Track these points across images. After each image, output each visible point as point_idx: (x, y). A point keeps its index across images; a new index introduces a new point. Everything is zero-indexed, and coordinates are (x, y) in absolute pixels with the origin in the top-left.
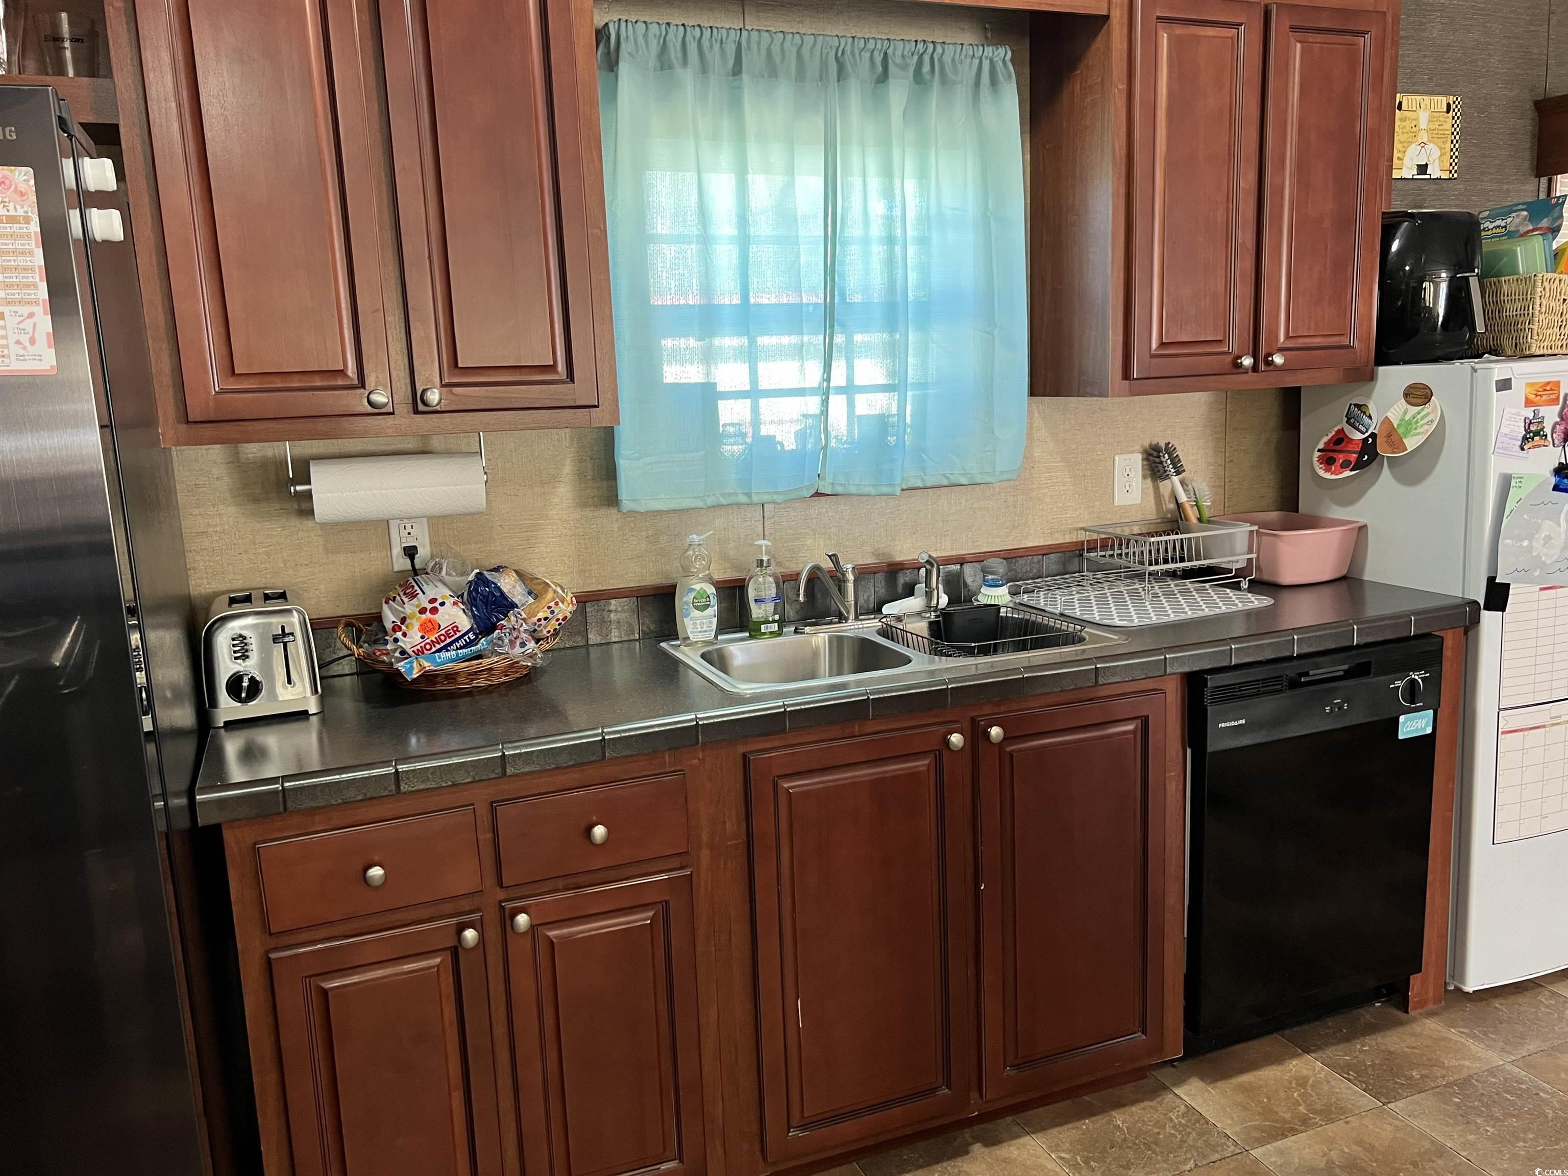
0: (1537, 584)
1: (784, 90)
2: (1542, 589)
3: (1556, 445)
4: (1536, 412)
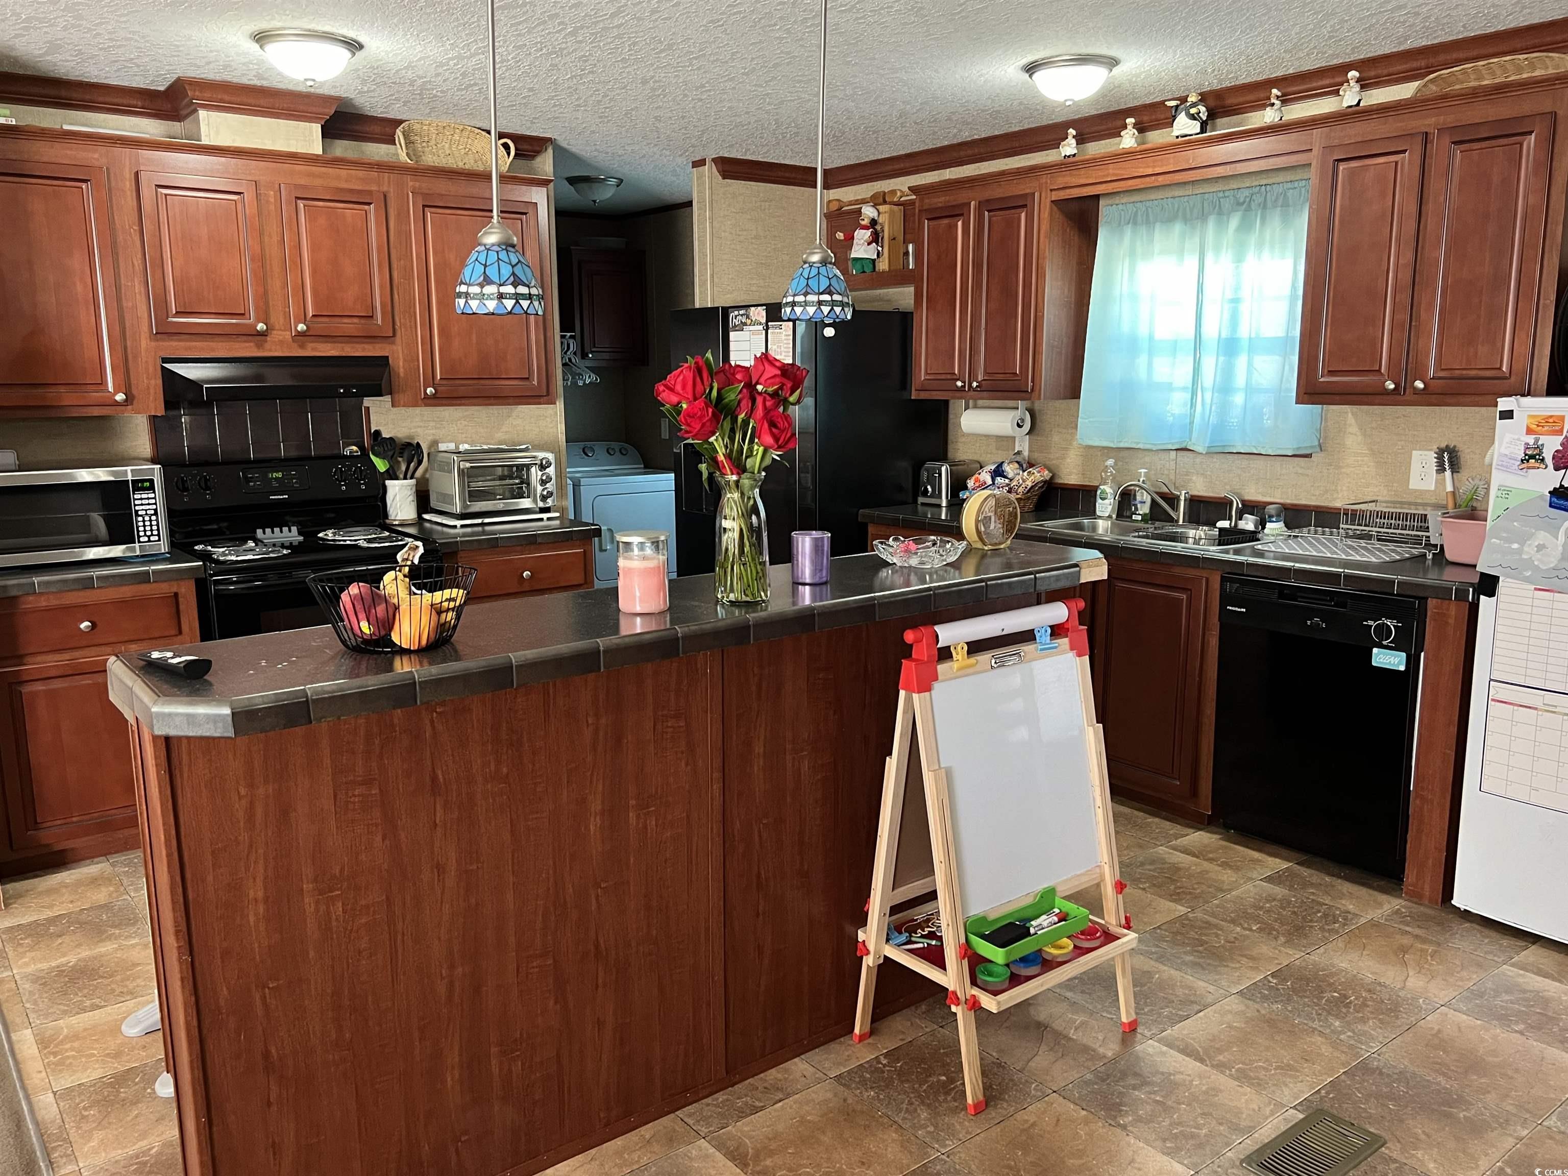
0: (1531, 583)
1: (1178, 227)
2: (1536, 589)
3: (1557, 469)
4: (1537, 440)
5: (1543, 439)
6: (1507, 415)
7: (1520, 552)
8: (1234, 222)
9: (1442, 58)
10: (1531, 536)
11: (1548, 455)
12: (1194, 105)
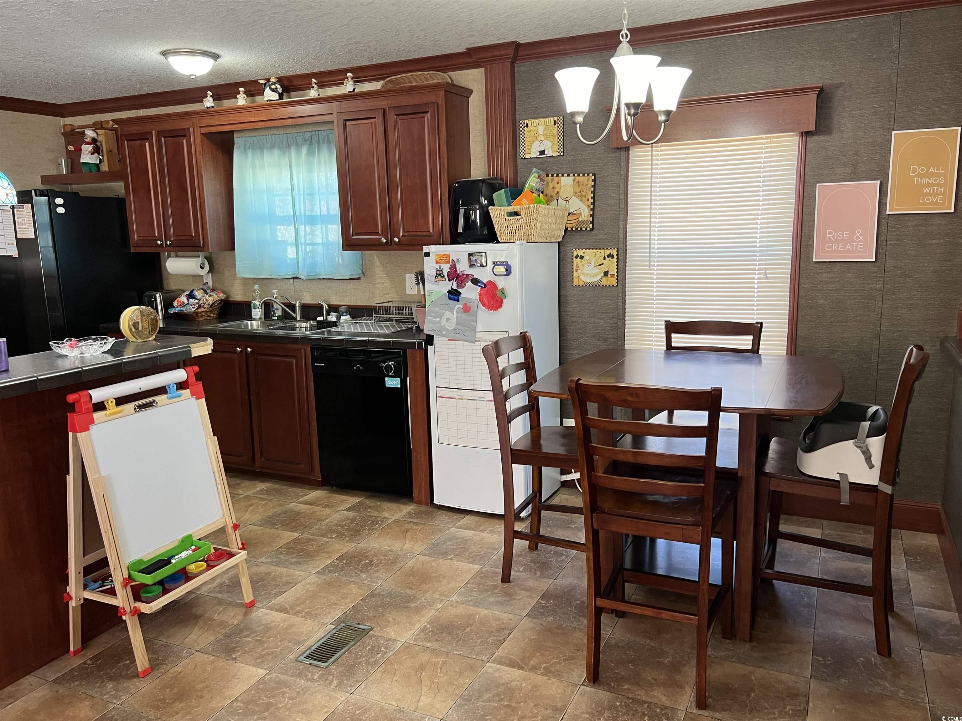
0: (447, 337)
1: (276, 152)
2: (449, 340)
3: (449, 280)
4: (440, 267)
5: (443, 266)
6: (427, 255)
7: (440, 322)
8: (304, 150)
9: (392, 70)
10: (443, 314)
11: (445, 274)
12: (274, 84)
